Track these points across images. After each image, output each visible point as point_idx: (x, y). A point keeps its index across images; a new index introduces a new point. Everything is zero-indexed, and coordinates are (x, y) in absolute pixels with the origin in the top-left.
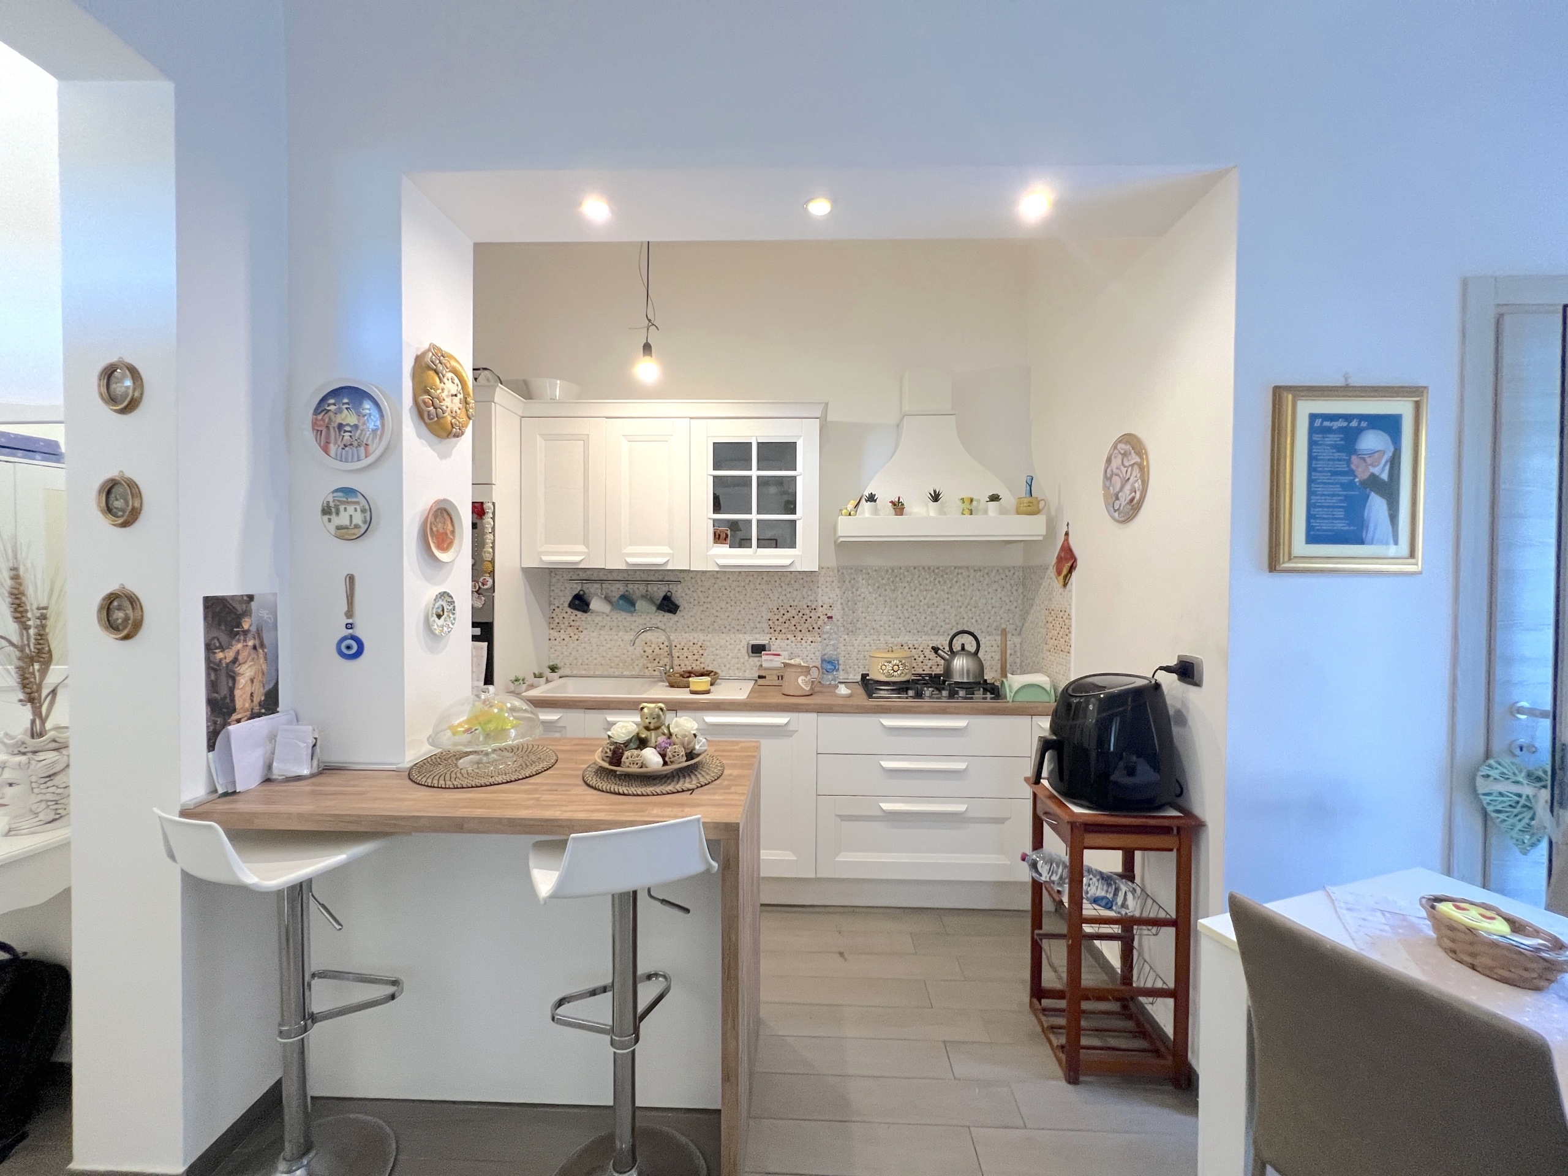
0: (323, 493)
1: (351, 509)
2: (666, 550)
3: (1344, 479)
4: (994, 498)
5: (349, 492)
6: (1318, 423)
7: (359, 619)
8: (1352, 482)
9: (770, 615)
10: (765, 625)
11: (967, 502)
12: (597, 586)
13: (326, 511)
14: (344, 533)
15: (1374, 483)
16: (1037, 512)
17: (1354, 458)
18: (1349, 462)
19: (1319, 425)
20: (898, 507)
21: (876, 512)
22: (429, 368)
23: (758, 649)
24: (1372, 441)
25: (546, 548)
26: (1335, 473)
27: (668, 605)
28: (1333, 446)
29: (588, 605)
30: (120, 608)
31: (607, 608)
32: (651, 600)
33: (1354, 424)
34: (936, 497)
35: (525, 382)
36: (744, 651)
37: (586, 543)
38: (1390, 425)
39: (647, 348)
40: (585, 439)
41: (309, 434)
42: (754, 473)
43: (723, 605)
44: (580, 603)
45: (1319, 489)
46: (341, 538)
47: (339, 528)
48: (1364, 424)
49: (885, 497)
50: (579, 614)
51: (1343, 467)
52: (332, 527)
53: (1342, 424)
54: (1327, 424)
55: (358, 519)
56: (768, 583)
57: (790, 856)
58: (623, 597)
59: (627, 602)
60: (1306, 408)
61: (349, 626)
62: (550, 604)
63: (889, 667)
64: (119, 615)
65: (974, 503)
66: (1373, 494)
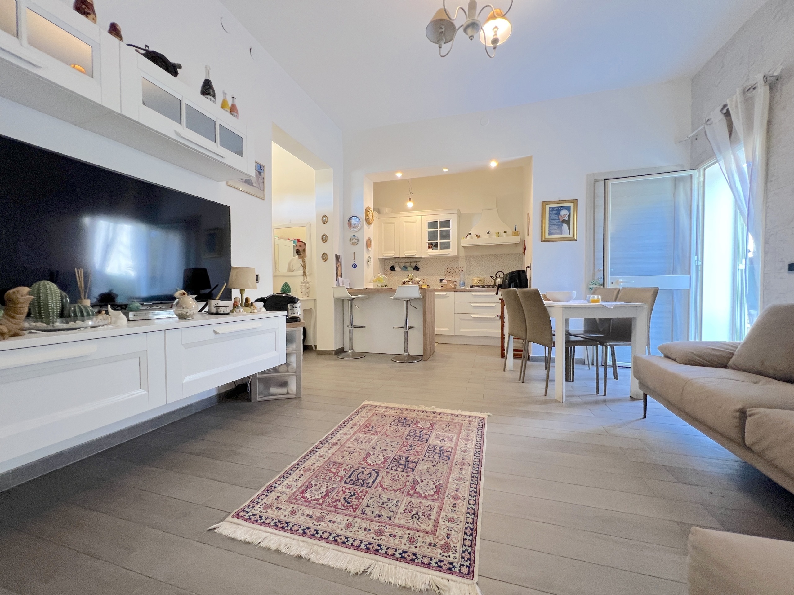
0: (350, 236)
1: (355, 239)
2: (415, 251)
3: (557, 221)
4: (505, 232)
5: (354, 236)
6: (551, 209)
7: (356, 261)
8: (559, 221)
9: (445, 271)
10: (444, 273)
11: (497, 234)
12: (397, 264)
13: (350, 240)
14: (354, 244)
15: (564, 221)
16: (518, 235)
17: (559, 216)
18: (558, 217)
19: (551, 210)
20: (478, 236)
21: (472, 238)
22: (368, 211)
23: (441, 280)
24: (564, 212)
25: (384, 252)
26: (555, 220)
27: (416, 268)
28: (554, 214)
29: (395, 269)
30: (325, 256)
31: (399, 269)
32: (412, 267)
33: (559, 209)
34: (488, 233)
35: (379, 209)
36: (438, 281)
37: (395, 251)
38: (568, 208)
39: (410, 199)
40: (394, 223)
41: (347, 225)
42: (439, 229)
43: (432, 268)
44: (393, 269)
45: (551, 223)
46: (353, 245)
47: (353, 243)
48: (562, 209)
49: (474, 233)
50: (392, 271)
51: (557, 218)
52: (351, 243)
53: (556, 209)
54: (553, 209)
55: (356, 241)
56: (444, 261)
57: (447, 329)
58: (404, 266)
59: (405, 268)
60: (548, 206)
61: (354, 262)
62: (385, 269)
63: (477, 281)
64: (324, 257)
65: (500, 234)
66: (564, 224)
